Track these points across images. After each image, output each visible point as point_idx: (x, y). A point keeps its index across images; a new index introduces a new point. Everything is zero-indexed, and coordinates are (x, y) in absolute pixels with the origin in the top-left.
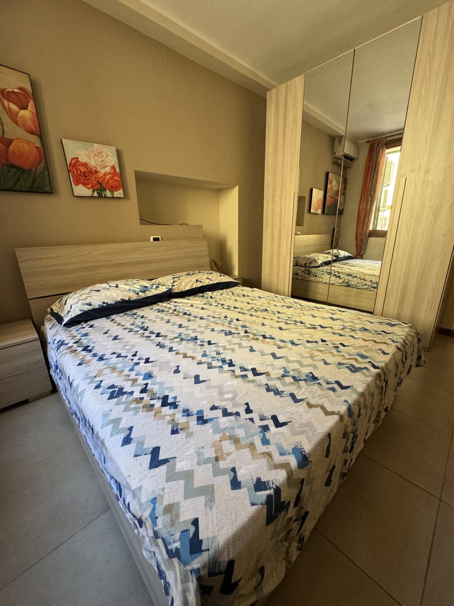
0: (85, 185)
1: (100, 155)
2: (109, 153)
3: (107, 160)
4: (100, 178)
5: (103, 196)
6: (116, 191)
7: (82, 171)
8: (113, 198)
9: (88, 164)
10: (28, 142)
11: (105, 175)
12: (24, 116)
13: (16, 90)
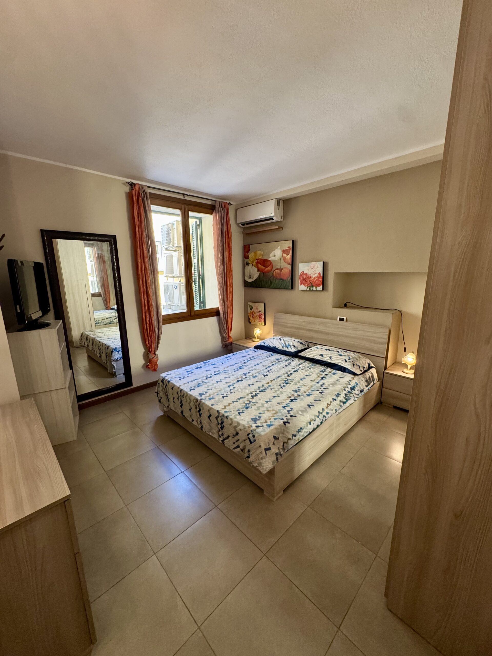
0: (304, 284)
1: (314, 268)
2: (319, 266)
3: (317, 270)
4: (311, 280)
5: (312, 290)
6: (319, 287)
7: (304, 278)
8: (316, 291)
9: (308, 274)
10: (287, 268)
11: (314, 278)
12: (288, 258)
13: (287, 248)
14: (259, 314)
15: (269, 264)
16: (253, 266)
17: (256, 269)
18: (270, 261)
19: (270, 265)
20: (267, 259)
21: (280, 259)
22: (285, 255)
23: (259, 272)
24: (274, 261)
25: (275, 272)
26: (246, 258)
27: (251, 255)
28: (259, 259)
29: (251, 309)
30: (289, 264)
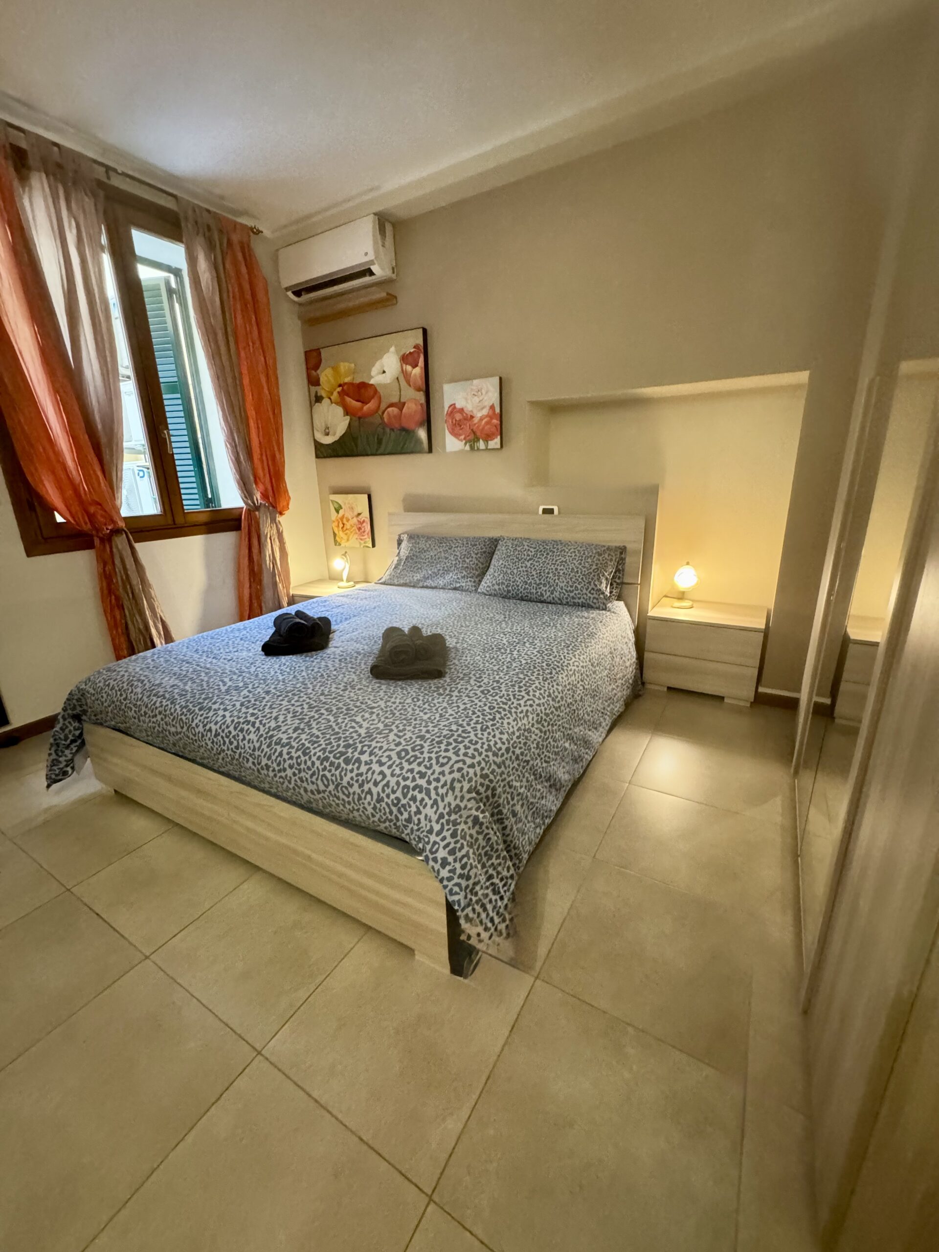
0: (458, 436)
1: (479, 393)
3: (485, 398)
4: (475, 424)
5: (476, 448)
6: (492, 439)
7: (458, 418)
8: (487, 450)
10: (415, 401)
11: (481, 419)
12: (415, 375)
13: (412, 350)
14: (358, 521)
15: (372, 393)
16: (332, 403)
17: (340, 410)
18: (372, 385)
19: (373, 397)
20: (366, 381)
21: (397, 378)
22: (409, 368)
23: (348, 418)
24: (385, 386)
25: (386, 413)
26: (313, 385)
27: (326, 375)
28: (346, 384)
29: (337, 511)
30: (419, 390)
